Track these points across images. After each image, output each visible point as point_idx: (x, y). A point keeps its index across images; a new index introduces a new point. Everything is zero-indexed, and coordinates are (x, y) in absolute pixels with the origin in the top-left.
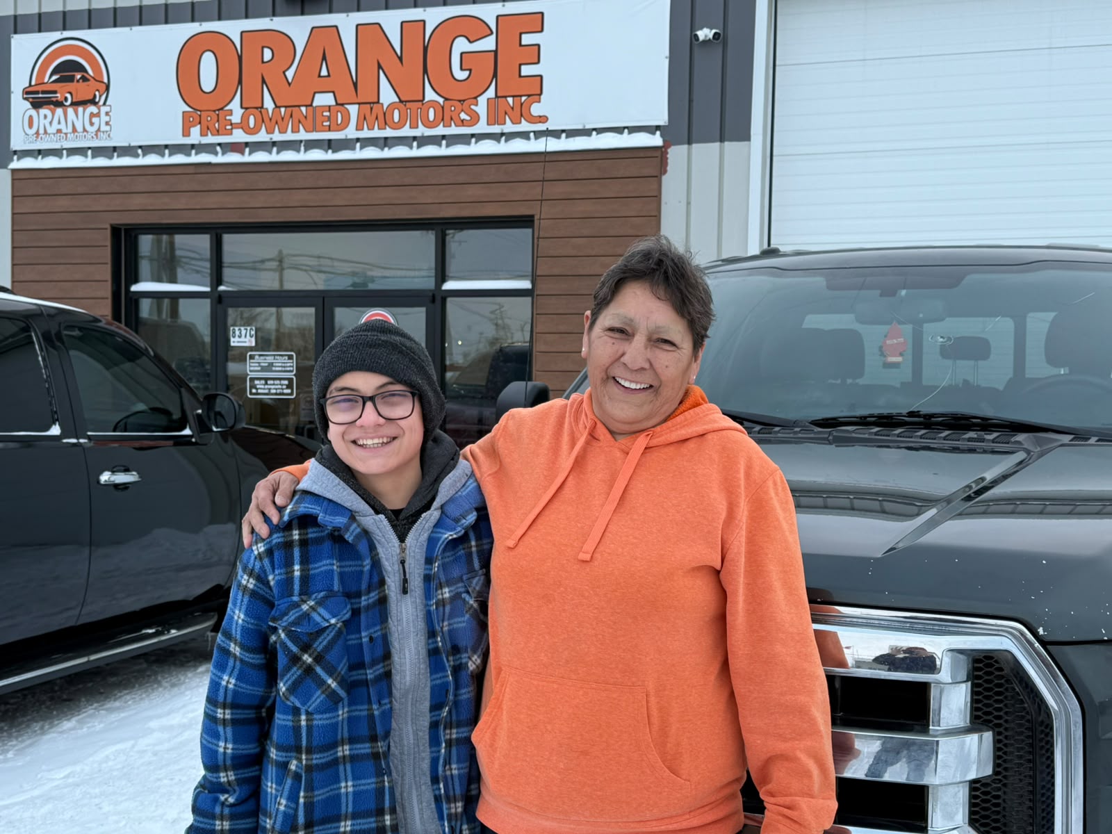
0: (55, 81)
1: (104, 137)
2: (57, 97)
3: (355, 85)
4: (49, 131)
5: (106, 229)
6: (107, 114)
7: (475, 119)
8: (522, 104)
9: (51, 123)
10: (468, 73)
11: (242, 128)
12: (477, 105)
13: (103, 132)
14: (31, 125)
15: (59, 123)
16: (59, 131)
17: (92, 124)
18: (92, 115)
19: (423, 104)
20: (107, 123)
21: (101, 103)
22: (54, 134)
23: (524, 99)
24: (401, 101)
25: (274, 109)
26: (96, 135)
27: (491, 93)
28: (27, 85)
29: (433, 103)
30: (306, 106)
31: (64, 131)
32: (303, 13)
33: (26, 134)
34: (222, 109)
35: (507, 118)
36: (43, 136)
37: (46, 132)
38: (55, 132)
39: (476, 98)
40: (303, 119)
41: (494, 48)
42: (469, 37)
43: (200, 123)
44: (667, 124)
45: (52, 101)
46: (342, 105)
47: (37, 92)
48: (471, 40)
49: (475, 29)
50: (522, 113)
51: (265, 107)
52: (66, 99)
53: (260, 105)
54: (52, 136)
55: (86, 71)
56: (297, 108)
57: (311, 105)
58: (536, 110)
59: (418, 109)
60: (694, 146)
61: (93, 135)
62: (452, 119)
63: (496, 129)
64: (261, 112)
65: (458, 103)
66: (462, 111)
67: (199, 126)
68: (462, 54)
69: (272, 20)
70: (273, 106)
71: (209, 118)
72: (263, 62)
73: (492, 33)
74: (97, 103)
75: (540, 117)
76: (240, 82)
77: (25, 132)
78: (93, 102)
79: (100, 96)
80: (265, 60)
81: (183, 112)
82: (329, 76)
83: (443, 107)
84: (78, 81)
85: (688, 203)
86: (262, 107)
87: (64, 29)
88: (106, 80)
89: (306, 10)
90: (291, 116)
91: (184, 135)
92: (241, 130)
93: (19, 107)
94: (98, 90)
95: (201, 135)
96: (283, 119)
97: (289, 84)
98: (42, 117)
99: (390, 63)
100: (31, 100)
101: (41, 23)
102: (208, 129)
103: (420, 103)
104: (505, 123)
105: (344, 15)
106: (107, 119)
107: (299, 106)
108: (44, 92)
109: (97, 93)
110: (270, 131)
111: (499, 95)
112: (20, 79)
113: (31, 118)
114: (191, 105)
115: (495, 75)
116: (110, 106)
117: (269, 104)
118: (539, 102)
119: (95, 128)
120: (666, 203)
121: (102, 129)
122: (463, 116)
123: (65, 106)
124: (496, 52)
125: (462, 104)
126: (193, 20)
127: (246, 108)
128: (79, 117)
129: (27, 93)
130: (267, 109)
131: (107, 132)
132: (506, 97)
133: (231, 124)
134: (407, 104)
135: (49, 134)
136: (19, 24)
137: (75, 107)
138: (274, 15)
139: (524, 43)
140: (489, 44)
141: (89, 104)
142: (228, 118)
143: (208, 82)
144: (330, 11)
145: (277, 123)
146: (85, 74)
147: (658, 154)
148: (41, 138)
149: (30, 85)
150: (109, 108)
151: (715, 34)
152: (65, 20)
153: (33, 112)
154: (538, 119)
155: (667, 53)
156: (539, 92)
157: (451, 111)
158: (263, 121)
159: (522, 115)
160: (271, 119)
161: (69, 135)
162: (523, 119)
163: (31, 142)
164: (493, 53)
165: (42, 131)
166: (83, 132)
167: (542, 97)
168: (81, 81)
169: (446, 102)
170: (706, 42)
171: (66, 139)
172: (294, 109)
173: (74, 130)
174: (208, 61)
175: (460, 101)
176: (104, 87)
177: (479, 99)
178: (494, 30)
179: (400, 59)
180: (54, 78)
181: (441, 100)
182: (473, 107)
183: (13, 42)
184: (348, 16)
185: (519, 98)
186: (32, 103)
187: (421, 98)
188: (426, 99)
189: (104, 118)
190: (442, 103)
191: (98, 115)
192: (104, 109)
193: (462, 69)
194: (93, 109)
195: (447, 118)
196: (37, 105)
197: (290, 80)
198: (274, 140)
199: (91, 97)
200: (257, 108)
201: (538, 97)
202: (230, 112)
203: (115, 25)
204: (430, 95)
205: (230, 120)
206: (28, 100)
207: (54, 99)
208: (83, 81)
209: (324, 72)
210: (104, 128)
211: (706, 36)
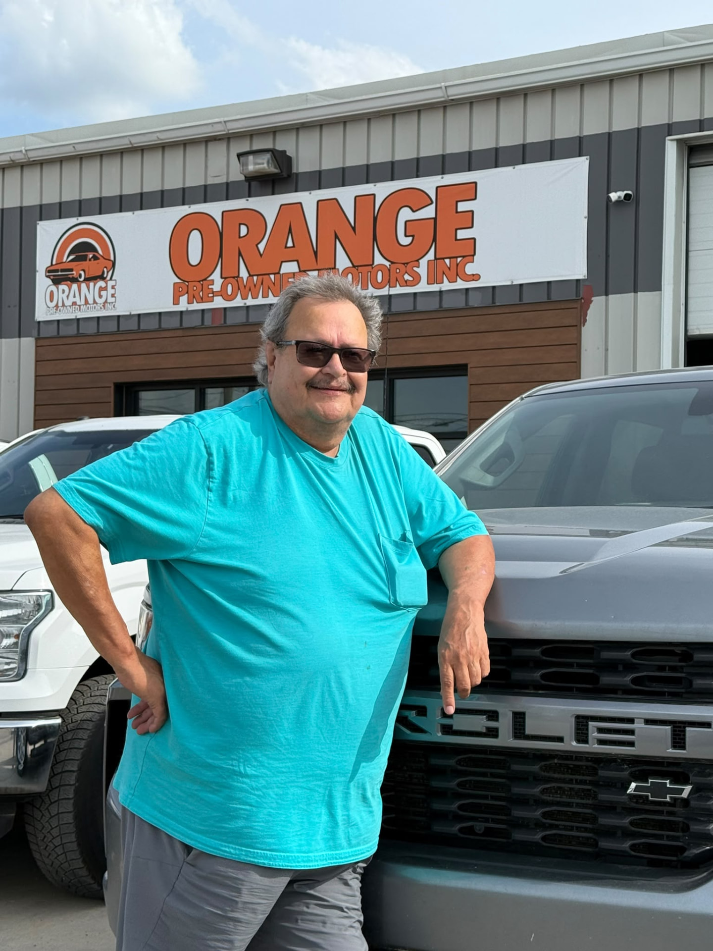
0: (70, 261)
1: (110, 308)
2: (73, 274)
3: (316, 253)
4: (66, 305)
5: (110, 387)
6: (113, 287)
7: (417, 279)
8: (457, 265)
9: (68, 297)
10: (411, 239)
11: (222, 296)
12: (418, 267)
13: (110, 303)
14: (52, 300)
15: (74, 297)
16: (74, 303)
17: (100, 296)
18: (101, 289)
19: (372, 268)
20: (113, 296)
21: (108, 278)
22: (70, 306)
23: (459, 259)
24: (354, 266)
25: (248, 278)
26: (104, 306)
27: (431, 255)
28: (49, 264)
29: (381, 265)
30: (274, 274)
31: (78, 303)
32: (273, 194)
33: (48, 307)
34: (205, 279)
35: (445, 277)
36: (62, 308)
37: (63, 305)
38: (71, 304)
39: (418, 261)
40: (271, 286)
41: (433, 216)
42: (412, 207)
43: (187, 293)
44: (586, 278)
45: (69, 278)
46: (305, 271)
47: (57, 271)
48: (414, 210)
49: (417, 199)
50: (458, 273)
51: (241, 276)
52: (80, 276)
53: (237, 275)
54: (69, 307)
55: (96, 250)
56: (267, 276)
57: (279, 273)
58: (470, 269)
59: (368, 272)
60: (610, 296)
61: (101, 306)
62: (397, 280)
63: (435, 288)
64: (237, 281)
65: (403, 265)
66: (406, 272)
67: (186, 295)
68: (406, 222)
69: (247, 200)
70: (248, 275)
71: (195, 287)
72: (240, 237)
73: (432, 203)
74: (105, 278)
75: (473, 275)
76: (221, 256)
77: (46, 304)
78: (102, 277)
79: (108, 272)
80: (242, 235)
81: (174, 284)
82: (294, 246)
83: (389, 270)
84: (90, 260)
85: (607, 350)
86: (238, 276)
87: (80, 216)
88: (112, 258)
89: (276, 190)
90: (262, 284)
91: (174, 304)
92: (220, 298)
93: (43, 283)
94: (106, 267)
95: (188, 303)
96: (255, 286)
97: (261, 255)
98: (60, 291)
99: (345, 233)
100: (52, 277)
101: (60, 210)
102: (194, 297)
103: (371, 267)
104: (442, 283)
105: (306, 194)
106: (113, 291)
107: (269, 274)
108: (62, 270)
109: (105, 270)
110: (244, 298)
111: (437, 257)
112: (43, 259)
113: (52, 293)
114: (182, 278)
115: (434, 240)
116: (115, 280)
117: (244, 273)
118: (473, 262)
119: (103, 300)
120: (586, 350)
121: (108, 301)
122: (407, 277)
123: (79, 281)
124: (435, 219)
125: (406, 267)
126: (183, 204)
127: (225, 278)
128: (90, 291)
129: (49, 271)
130: (242, 278)
131: (112, 303)
132: (443, 259)
133: (213, 293)
134: (359, 268)
135: (66, 307)
136: (45, 212)
137: (87, 282)
138: (249, 196)
139: (459, 210)
140: (429, 212)
141: (98, 280)
142: (210, 287)
143: (195, 257)
144: (296, 191)
145: (250, 290)
146: (96, 254)
147: (577, 305)
148: (60, 311)
149: (52, 265)
150: (114, 282)
151: (626, 195)
152: (81, 208)
153: (54, 288)
154: (472, 278)
155: (586, 214)
156: (473, 254)
157: (397, 273)
158: (239, 289)
159: (457, 275)
160: (245, 287)
161: (82, 307)
162: (458, 278)
163: (51, 314)
164: (433, 220)
165: (60, 304)
166: (93, 304)
167: (475, 257)
168: (92, 259)
169: (392, 265)
170: (618, 202)
171: (80, 310)
172: (264, 276)
173: (87, 302)
174: (195, 239)
175: (404, 264)
176: (111, 263)
177: (420, 261)
178: (434, 199)
179: (354, 229)
180: (71, 257)
181: (387, 264)
182: (415, 269)
183: (38, 227)
184: (310, 193)
185: (455, 259)
186: (52, 280)
187: (371, 263)
188: (376, 263)
189: (111, 291)
190: (388, 267)
191: (105, 289)
192: (110, 283)
193: (406, 236)
194: (101, 283)
195: (393, 280)
196: (56, 282)
197: (262, 252)
198: (248, 304)
199: (100, 274)
200: (234, 277)
201: (472, 257)
202: (211, 283)
203: (121, 211)
204: (379, 260)
205: (212, 289)
206: (50, 278)
207: (71, 276)
208: (94, 260)
209: (290, 244)
210: (110, 300)
211: (619, 197)
